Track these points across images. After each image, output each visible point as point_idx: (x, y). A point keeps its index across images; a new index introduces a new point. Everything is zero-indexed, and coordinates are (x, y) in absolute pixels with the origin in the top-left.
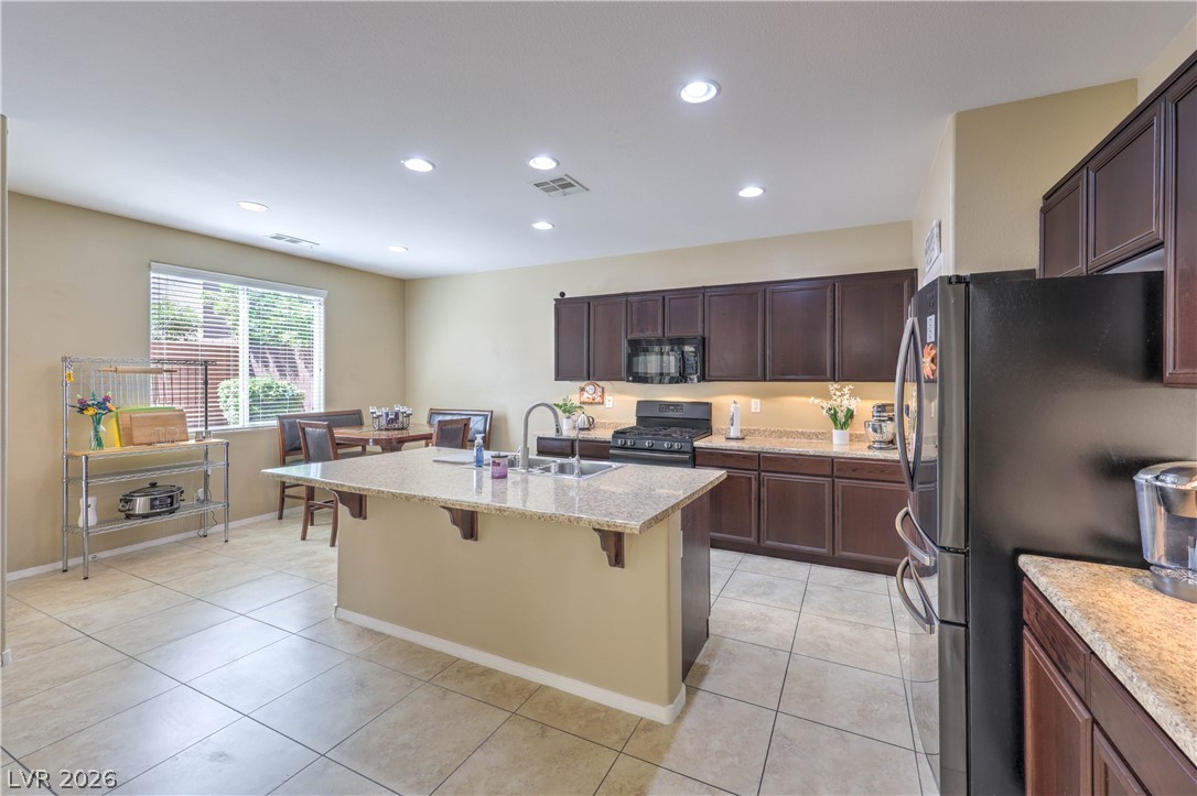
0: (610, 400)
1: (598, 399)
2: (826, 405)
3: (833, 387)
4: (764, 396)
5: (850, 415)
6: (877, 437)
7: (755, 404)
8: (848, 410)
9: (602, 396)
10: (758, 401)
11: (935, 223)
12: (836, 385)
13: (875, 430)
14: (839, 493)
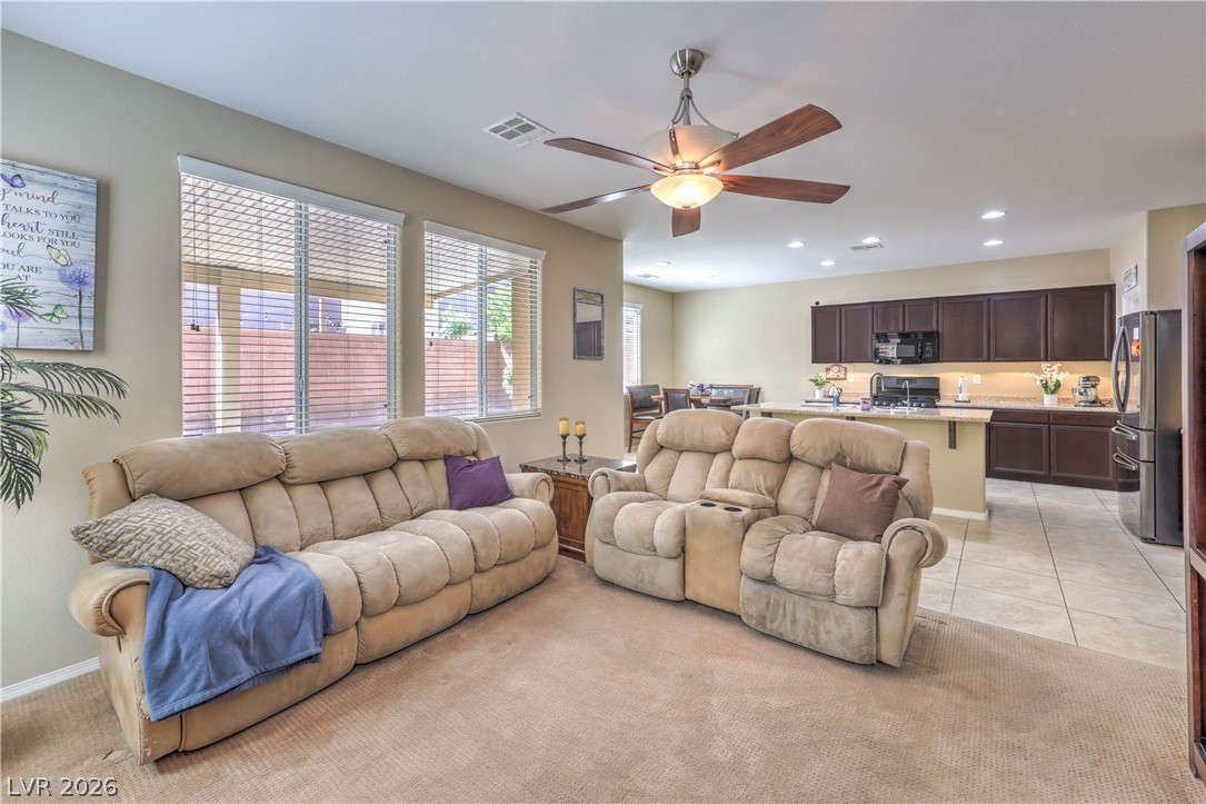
0: (851, 377)
1: (842, 376)
2: (1038, 377)
3: (1044, 365)
4: (983, 373)
5: (1058, 385)
6: (1083, 398)
7: (977, 378)
8: (1057, 381)
9: (845, 374)
10: (979, 376)
11: (1133, 266)
12: (1048, 364)
13: (1081, 394)
14: (1053, 435)
